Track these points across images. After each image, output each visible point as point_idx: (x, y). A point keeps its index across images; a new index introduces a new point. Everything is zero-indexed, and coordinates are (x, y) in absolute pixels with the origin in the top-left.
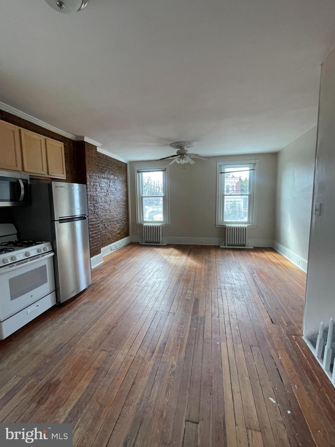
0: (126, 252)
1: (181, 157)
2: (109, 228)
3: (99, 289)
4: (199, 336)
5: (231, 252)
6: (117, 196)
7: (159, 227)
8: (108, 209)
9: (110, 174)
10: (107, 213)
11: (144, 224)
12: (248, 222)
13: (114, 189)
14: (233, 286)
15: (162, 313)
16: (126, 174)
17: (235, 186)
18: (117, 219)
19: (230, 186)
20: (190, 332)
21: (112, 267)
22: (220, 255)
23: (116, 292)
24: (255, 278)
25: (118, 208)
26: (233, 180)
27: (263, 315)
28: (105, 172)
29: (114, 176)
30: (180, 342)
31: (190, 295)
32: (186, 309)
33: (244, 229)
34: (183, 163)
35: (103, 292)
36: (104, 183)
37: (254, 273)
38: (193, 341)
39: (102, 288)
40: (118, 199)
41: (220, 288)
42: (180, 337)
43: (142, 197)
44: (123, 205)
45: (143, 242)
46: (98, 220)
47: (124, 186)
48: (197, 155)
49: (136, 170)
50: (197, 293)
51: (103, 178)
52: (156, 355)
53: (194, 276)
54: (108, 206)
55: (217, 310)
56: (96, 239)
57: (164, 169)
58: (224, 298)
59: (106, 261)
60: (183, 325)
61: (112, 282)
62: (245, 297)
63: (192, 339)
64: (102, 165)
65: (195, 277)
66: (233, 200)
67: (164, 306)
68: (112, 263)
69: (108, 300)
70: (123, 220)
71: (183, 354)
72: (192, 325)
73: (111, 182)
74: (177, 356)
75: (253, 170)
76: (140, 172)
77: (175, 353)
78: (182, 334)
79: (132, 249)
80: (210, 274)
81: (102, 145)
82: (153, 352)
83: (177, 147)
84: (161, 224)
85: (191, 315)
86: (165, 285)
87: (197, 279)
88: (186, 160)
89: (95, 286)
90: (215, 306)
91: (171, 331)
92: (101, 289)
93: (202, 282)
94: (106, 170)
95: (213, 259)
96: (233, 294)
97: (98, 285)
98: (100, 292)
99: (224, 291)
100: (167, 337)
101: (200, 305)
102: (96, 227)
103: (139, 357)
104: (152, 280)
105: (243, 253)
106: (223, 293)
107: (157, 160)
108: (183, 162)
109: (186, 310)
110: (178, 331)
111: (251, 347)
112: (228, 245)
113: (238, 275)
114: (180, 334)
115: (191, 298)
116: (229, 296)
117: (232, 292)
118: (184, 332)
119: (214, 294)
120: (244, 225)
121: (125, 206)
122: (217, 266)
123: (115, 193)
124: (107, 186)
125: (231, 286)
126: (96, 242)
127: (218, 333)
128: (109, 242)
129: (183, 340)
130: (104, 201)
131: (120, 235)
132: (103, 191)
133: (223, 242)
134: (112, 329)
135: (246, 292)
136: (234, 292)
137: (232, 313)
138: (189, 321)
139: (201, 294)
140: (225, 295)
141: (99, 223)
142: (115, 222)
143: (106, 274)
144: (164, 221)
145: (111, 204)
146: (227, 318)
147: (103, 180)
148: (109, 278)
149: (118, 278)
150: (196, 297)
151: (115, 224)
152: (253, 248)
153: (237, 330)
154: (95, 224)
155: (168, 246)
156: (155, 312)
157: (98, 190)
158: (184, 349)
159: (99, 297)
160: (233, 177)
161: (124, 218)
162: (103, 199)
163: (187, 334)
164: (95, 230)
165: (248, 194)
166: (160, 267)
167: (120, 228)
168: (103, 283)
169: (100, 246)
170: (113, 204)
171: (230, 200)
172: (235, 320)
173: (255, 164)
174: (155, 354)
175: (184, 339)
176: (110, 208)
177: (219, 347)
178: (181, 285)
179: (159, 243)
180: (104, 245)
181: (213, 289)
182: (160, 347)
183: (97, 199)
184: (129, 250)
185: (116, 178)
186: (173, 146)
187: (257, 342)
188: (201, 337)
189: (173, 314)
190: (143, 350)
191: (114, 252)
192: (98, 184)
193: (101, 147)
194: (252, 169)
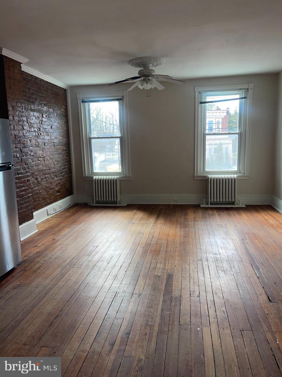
0: (69, 216)
1: (144, 80)
2: (43, 183)
3: (33, 268)
4: (174, 321)
5: (215, 212)
6: (53, 137)
7: (116, 180)
8: (41, 156)
9: (43, 105)
10: (39, 162)
11: (94, 177)
12: (239, 171)
13: (49, 127)
14: (218, 256)
15: (123, 295)
16: (65, 103)
17: (221, 122)
18: (55, 171)
19: (214, 122)
20: (162, 317)
21: (50, 238)
22: (200, 217)
23: (58, 271)
24: (247, 245)
25: (55, 154)
26: (218, 114)
27: (257, 292)
28: (34, 102)
29: (48, 108)
30: (149, 331)
31: (161, 269)
32: (155, 288)
33: (233, 181)
34: (148, 89)
35: (40, 271)
36: (34, 118)
37: (246, 239)
38: (166, 328)
39: (37, 266)
40: (56, 141)
41: (201, 260)
42: (149, 324)
43: (90, 139)
44: (63, 151)
45: (93, 203)
46: (27, 172)
47: (63, 122)
48: (167, 77)
49: (80, 98)
50: (170, 267)
51: (32, 110)
52: (117, 349)
53: (165, 245)
54: (41, 152)
55: (196, 288)
56: (26, 198)
57: (120, 98)
58: (206, 272)
59: (41, 230)
60: (152, 308)
61: (52, 258)
62: (233, 270)
63: (164, 325)
64: (29, 90)
65: (167, 247)
66: (218, 142)
67: (126, 286)
68: (49, 232)
69: (48, 281)
70: (63, 172)
71: (153, 344)
72: (164, 308)
73: (44, 116)
74: (145, 348)
75: (245, 98)
76: (85, 102)
77: (142, 344)
78: (151, 319)
79: (77, 213)
80: (187, 243)
81: (29, 60)
82: (113, 345)
83: (138, 65)
84: (118, 177)
85: (162, 295)
86: (126, 259)
87: (169, 249)
88: (152, 84)
89: (27, 264)
90: (194, 282)
91: (136, 317)
92: (36, 268)
93: (177, 252)
94: (36, 99)
95: (191, 223)
96: (218, 267)
97: (31, 262)
98: (35, 272)
99: (205, 263)
100: (132, 324)
101: (174, 282)
102: (24, 182)
103: (94, 352)
104: (108, 253)
105: (231, 213)
106: (204, 266)
107: (110, 85)
108: (148, 86)
109: (155, 290)
110: (145, 316)
111: (242, 331)
112: (211, 204)
113: (224, 242)
114: (148, 320)
115: (162, 274)
116: (212, 269)
117: (217, 264)
118: (154, 317)
119: (192, 267)
120: (232, 176)
121: (65, 152)
122: (197, 230)
123: (51, 133)
124: (38, 122)
125: (215, 257)
126: (25, 204)
127: (199, 316)
128: (43, 203)
129: (152, 327)
130: (35, 145)
131: (59, 194)
132: (33, 129)
133: (204, 200)
134: (55, 319)
135: (235, 263)
136: (219, 264)
137: (217, 290)
138: (161, 303)
139: (175, 268)
140: (207, 268)
141: (28, 176)
142: (51, 175)
143: (43, 247)
144: (123, 173)
145: (44, 148)
146: (210, 298)
147: (32, 113)
148: (47, 252)
149: (60, 252)
150: (168, 272)
151: (53, 177)
152: (245, 206)
153: (224, 312)
154: (24, 177)
155: (129, 207)
156: (113, 294)
157: (25, 128)
158: (154, 339)
159: (34, 277)
160: (218, 109)
161: (64, 168)
162: (34, 141)
163: (158, 320)
164: (24, 186)
165: (238, 132)
166: (118, 235)
167: (59, 183)
168: (38, 259)
169: (31, 209)
170: (48, 149)
171: (213, 142)
172: (221, 299)
173: (248, 89)
174: (116, 347)
175: (154, 326)
176: (44, 155)
177: (200, 333)
178: (149, 257)
179: (116, 203)
180: (37, 208)
181: (191, 262)
182: (122, 338)
183: (24, 140)
184: (73, 214)
185: (51, 110)
186: (133, 63)
187: (249, 325)
188: (176, 323)
189: (137, 295)
190: (99, 343)
191: (52, 217)
192: (25, 119)
193: (27, 64)
194: (243, 96)
